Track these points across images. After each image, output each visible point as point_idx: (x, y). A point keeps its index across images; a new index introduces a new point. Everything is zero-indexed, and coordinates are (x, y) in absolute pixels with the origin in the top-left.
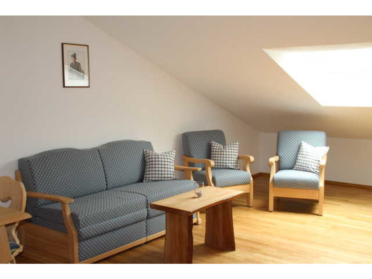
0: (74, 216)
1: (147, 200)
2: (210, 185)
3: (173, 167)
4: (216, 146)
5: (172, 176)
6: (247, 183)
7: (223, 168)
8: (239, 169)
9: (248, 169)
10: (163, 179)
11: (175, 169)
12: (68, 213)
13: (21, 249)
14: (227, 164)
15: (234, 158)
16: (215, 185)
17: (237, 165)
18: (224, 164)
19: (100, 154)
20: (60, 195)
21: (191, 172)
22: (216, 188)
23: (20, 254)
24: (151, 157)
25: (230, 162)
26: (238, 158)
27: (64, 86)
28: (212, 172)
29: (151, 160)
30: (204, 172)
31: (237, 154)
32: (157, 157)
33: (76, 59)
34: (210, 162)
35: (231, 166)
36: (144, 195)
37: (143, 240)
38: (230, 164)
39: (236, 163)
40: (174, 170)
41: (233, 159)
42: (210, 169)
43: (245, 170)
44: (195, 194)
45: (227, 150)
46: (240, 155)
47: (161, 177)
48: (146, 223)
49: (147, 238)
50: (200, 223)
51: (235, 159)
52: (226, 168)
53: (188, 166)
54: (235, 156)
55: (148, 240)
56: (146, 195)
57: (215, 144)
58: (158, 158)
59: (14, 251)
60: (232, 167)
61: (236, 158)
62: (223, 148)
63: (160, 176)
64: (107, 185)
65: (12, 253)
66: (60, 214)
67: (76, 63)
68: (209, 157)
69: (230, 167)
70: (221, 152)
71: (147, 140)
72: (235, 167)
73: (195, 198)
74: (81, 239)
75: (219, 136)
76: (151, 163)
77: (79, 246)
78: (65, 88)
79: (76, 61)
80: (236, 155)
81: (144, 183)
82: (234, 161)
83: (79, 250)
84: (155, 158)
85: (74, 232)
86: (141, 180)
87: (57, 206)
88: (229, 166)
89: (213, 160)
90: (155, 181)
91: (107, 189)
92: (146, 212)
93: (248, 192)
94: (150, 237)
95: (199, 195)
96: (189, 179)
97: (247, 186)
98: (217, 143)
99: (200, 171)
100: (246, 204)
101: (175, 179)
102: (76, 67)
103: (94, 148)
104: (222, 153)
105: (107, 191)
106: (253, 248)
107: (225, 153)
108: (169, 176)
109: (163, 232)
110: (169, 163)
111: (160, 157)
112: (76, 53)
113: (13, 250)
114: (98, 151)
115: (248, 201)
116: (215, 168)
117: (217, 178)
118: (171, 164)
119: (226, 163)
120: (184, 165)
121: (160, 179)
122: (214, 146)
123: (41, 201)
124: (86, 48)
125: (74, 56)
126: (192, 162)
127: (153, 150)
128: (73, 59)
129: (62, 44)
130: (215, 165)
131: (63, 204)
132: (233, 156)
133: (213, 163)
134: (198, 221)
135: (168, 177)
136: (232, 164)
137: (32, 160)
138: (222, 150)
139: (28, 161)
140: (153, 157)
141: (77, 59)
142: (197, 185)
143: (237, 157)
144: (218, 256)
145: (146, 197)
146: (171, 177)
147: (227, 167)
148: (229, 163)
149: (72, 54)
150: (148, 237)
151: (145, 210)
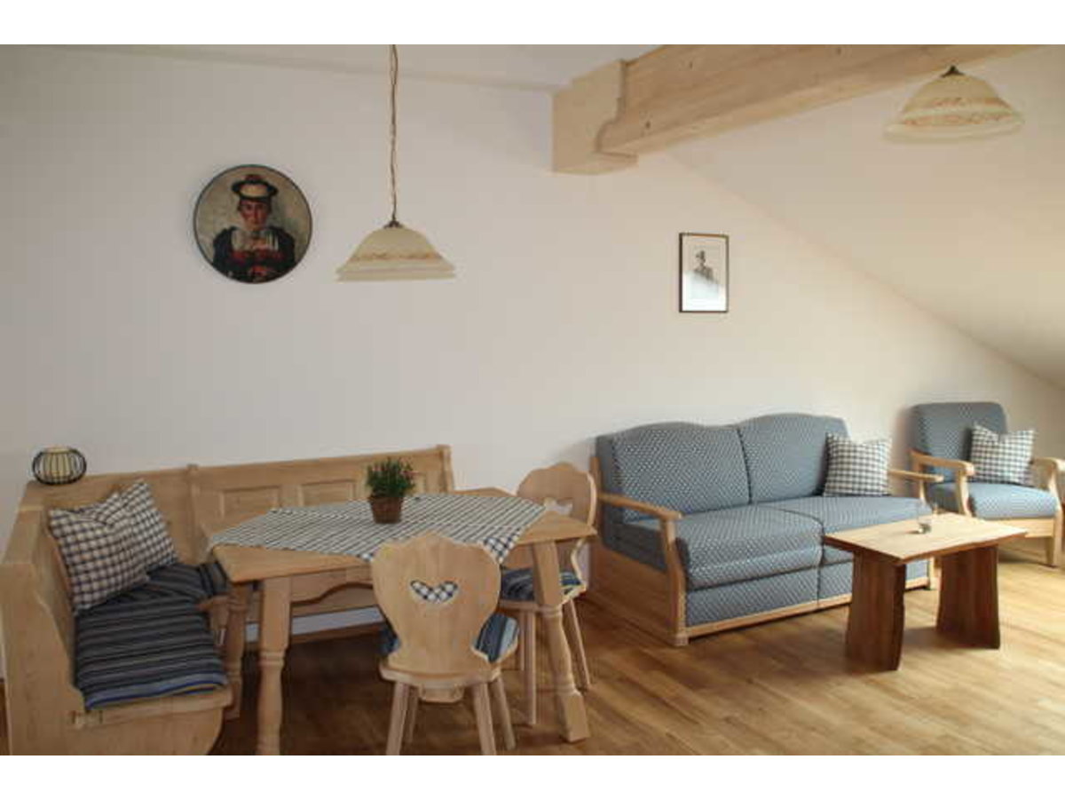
0: (680, 545)
1: (823, 530)
2: (963, 513)
3: (885, 472)
4: (983, 434)
5: (882, 488)
6: (1050, 516)
7: (996, 482)
8: (1031, 487)
9: (1052, 485)
10: (862, 492)
11: (889, 474)
12: (671, 537)
13: (584, 587)
14: (1006, 474)
15: (1020, 461)
16: (974, 515)
17: (1027, 476)
18: (999, 474)
19: (741, 436)
20: (655, 502)
21: (921, 483)
22: (975, 520)
23: (582, 595)
24: (840, 448)
25: (1012, 469)
26: (1031, 463)
27: (681, 310)
28: (969, 488)
29: (840, 454)
30: (952, 486)
31: (1029, 454)
32: (852, 449)
33: (704, 261)
34: (963, 467)
35: (1014, 478)
36: (817, 520)
37: (811, 605)
38: (1011, 474)
39: (1025, 473)
40: (885, 478)
41: (1018, 464)
42: (964, 479)
43: (1045, 488)
44: (918, 525)
45: (1007, 445)
46: (1037, 457)
47: (859, 489)
48: (819, 573)
49: (818, 604)
50: (932, 586)
51: (1025, 465)
52: (1003, 482)
53: (920, 472)
54: (1023, 459)
55: (822, 606)
56: (821, 519)
57: (981, 431)
58: (855, 451)
59: (571, 589)
60: (1017, 481)
61: (1025, 462)
62: (999, 441)
63: (857, 486)
64: (750, 495)
65: (566, 592)
66: (657, 538)
67: (704, 268)
68: (967, 456)
69: (1012, 480)
70: (993, 447)
71: (837, 416)
72: (1022, 482)
73: (917, 533)
74: (690, 587)
75: (991, 414)
76: (840, 460)
77: (686, 597)
78: (682, 314)
79: (705, 264)
80: (1026, 457)
81: (825, 498)
82: (1021, 467)
83: (686, 605)
84: (849, 451)
85: (680, 574)
86: (819, 492)
87: (654, 525)
88: (1009, 477)
89: (975, 463)
90: (847, 495)
91: (750, 502)
92: (820, 552)
93: (1050, 534)
94: (826, 602)
95: (926, 528)
96: (916, 496)
97: (1050, 523)
98: (985, 430)
99: (940, 483)
100: (1044, 560)
101: (888, 495)
102: (705, 273)
103: (730, 426)
104: (995, 450)
105: (750, 507)
106: (1042, 650)
107: (1001, 450)
108: (876, 487)
109: (847, 597)
110: (876, 463)
111: (859, 449)
112: (704, 250)
113: (568, 587)
114: (739, 431)
115: (1049, 554)
116: (979, 481)
117: (979, 501)
118: (881, 465)
119: (1002, 471)
120: (910, 469)
121: (856, 492)
122: (979, 435)
123: (629, 514)
124: (724, 240)
125: (702, 256)
126: (929, 463)
127: (845, 435)
128: (701, 261)
129: (681, 236)
130: (978, 474)
131: (664, 520)
132: (1019, 458)
133: (970, 468)
134: (929, 583)
135: (872, 490)
136: (1017, 475)
137: (619, 439)
138: (996, 444)
139: (611, 441)
140: (846, 448)
141: (707, 260)
142: (929, 509)
143: (1028, 459)
144: (960, 654)
145: (822, 524)
146: (878, 491)
147: (1006, 479)
148: (1009, 471)
149: (697, 251)
150: (821, 600)
151: (818, 549)
